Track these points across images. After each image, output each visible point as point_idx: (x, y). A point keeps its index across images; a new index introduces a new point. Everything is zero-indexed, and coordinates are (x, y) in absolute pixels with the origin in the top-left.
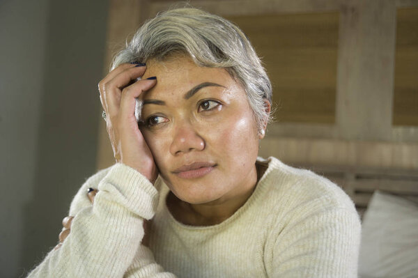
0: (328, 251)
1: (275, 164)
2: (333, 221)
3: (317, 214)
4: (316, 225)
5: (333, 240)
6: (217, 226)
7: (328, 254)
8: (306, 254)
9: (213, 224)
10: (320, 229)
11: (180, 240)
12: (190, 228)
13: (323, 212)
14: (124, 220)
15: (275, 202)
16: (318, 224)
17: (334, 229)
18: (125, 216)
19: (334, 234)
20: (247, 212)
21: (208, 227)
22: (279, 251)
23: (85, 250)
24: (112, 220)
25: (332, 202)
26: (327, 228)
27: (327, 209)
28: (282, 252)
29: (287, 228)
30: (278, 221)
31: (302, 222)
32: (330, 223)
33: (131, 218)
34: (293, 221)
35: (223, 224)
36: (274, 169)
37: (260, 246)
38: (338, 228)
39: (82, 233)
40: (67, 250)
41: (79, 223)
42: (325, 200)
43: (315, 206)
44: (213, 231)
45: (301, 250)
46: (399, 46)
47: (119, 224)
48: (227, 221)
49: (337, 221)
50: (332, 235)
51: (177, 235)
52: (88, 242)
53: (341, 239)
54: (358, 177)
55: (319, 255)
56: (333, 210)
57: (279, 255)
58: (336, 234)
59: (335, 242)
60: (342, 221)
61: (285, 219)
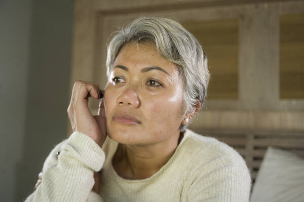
0: (226, 196)
1: (189, 134)
2: (229, 174)
3: (218, 170)
4: (217, 177)
5: (230, 188)
6: (147, 179)
7: (226, 198)
8: (211, 199)
9: (144, 178)
10: (221, 180)
11: (122, 190)
12: (129, 181)
13: (222, 168)
14: (78, 170)
15: (189, 161)
16: (219, 177)
17: (230, 181)
18: (79, 167)
19: (230, 183)
20: (169, 168)
21: (141, 181)
22: (192, 197)
23: (52, 192)
24: (70, 170)
25: (229, 161)
26: (225, 180)
27: (225, 166)
28: (194, 197)
29: (197, 180)
30: (191, 176)
31: (207, 176)
32: (228, 176)
33: (84, 169)
34: (202, 175)
35: (152, 177)
36: (188, 138)
37: (178, 193)
38: (233, 179)
39: (50, 180)
40: (39, 193)
41: (48, 174)
42: (224, 160)
43: (217, 164)
44: (145, 183)
45: (207, 196)
46: (282, 42)
47: (75, 173)
48: (154, 175)
49: (232, 174)
50: (229, 185)
51: (120, 187)
52: (54, 187)
53: (235, 187)
54: (256, 137)
55: (220, 199)
56: (230, 167)
57: (192, 199)
58: (232, 184)
59: (231, 190)
60: (236, 175)
61: (196, 173)
